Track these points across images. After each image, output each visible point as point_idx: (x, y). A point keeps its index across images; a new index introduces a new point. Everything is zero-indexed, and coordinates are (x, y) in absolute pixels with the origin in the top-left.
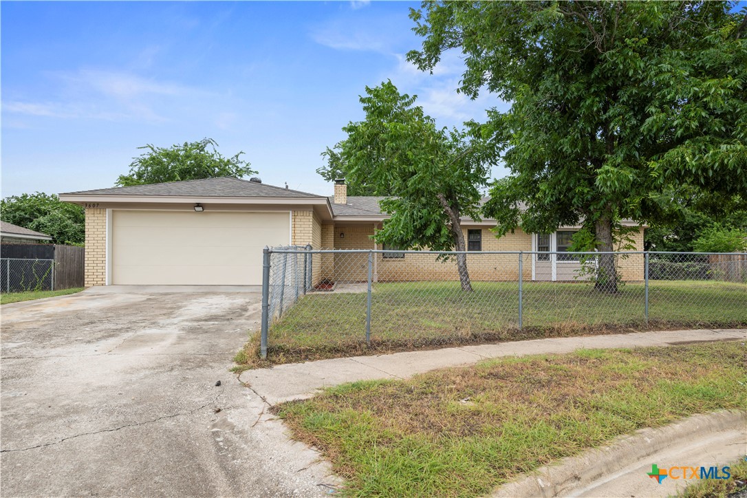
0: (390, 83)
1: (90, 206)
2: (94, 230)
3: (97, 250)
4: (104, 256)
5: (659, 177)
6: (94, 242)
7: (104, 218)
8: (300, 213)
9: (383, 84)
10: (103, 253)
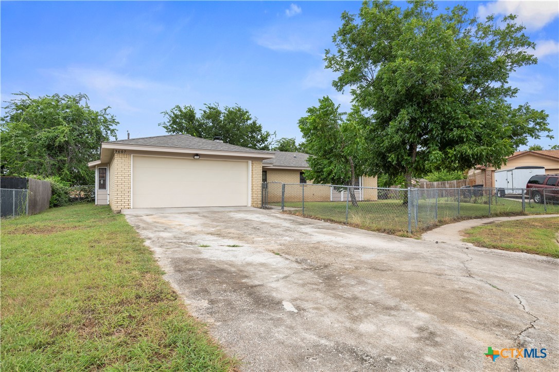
0: (328, 97)
1: (119, 152)
2: (122, 169)
3: (125, 184)
4: (129, 188)
5: (452, 157)
6: (122, 178)
7: (129, 161)
8: (254, 162)
9: (324, 97)
10: (129, 186)
